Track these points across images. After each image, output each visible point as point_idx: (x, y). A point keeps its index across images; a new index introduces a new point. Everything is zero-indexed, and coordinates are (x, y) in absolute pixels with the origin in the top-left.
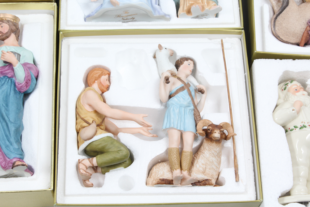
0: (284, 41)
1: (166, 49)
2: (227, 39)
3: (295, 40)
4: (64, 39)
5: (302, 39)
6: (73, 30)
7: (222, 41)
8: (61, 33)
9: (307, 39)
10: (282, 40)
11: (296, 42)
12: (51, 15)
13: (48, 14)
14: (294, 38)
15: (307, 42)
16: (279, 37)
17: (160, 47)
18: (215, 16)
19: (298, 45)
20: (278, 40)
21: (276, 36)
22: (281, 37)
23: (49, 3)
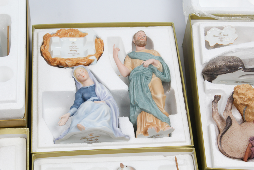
0: (230, 156)
1: (127, 167)
2: (180, 155)
3: (239, 155)
4: (36, 160)
5: (245, 155)
6: (44, 152)
7: (176, 158)
8: (33, 155)
9: (250, 154)
10: (228, 156)
11: (240, 157)
12: (24, 138)
13: (21, 137)
14: (239, 154)
15: (249, 156)
16: (225, 153)
17: (122, 166)
18: (168, 136)
19: (242, 159)
20: (224, 155)
21: (222, 152)
22: (227, 153)
23: (23, 128)
